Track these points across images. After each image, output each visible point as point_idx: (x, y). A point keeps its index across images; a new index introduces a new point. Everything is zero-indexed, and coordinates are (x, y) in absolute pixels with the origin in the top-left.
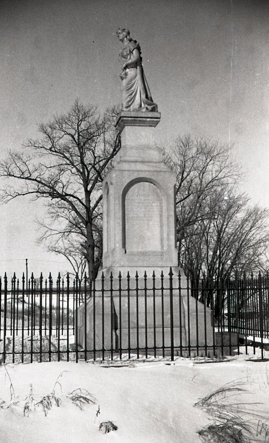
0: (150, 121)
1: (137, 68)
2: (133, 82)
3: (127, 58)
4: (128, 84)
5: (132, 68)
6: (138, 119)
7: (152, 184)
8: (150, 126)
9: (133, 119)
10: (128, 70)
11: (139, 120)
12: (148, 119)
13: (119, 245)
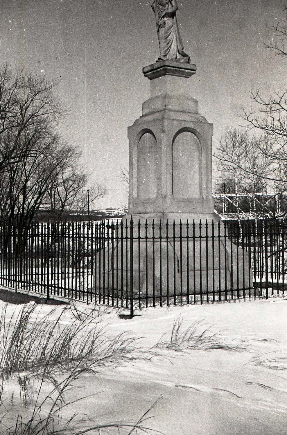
0: (188, 72)
1: (173, 18)
2: (170, 31)
3: (165, 7)
4: (166, 33)
5: (169, 17)
6: (179, 69)
7: (193, 135)
8: (186, 77)
9: (174, 68)
10: (165, 19)
11: (180, 71)
12: (187, 71)
13: (169, 192)
